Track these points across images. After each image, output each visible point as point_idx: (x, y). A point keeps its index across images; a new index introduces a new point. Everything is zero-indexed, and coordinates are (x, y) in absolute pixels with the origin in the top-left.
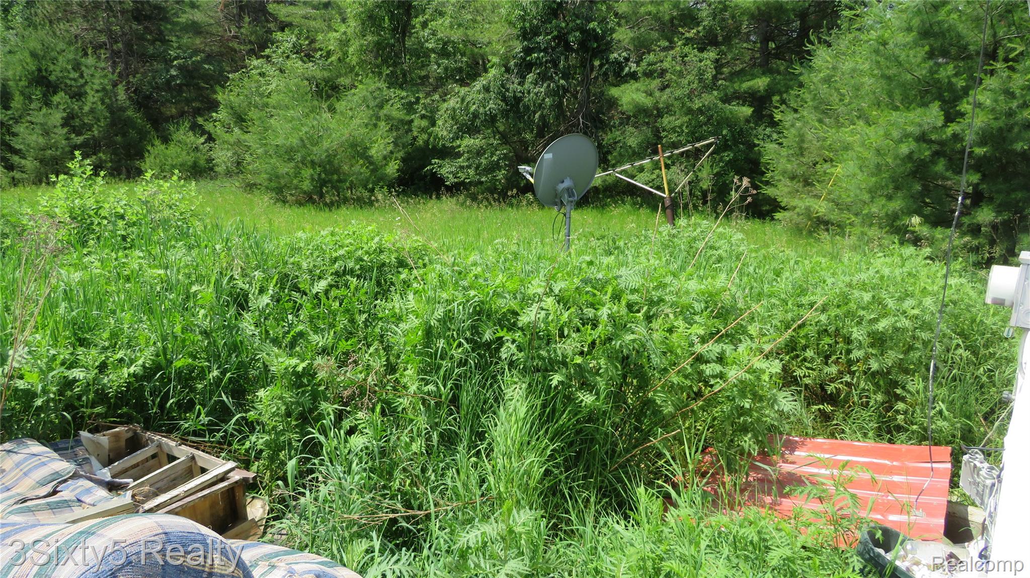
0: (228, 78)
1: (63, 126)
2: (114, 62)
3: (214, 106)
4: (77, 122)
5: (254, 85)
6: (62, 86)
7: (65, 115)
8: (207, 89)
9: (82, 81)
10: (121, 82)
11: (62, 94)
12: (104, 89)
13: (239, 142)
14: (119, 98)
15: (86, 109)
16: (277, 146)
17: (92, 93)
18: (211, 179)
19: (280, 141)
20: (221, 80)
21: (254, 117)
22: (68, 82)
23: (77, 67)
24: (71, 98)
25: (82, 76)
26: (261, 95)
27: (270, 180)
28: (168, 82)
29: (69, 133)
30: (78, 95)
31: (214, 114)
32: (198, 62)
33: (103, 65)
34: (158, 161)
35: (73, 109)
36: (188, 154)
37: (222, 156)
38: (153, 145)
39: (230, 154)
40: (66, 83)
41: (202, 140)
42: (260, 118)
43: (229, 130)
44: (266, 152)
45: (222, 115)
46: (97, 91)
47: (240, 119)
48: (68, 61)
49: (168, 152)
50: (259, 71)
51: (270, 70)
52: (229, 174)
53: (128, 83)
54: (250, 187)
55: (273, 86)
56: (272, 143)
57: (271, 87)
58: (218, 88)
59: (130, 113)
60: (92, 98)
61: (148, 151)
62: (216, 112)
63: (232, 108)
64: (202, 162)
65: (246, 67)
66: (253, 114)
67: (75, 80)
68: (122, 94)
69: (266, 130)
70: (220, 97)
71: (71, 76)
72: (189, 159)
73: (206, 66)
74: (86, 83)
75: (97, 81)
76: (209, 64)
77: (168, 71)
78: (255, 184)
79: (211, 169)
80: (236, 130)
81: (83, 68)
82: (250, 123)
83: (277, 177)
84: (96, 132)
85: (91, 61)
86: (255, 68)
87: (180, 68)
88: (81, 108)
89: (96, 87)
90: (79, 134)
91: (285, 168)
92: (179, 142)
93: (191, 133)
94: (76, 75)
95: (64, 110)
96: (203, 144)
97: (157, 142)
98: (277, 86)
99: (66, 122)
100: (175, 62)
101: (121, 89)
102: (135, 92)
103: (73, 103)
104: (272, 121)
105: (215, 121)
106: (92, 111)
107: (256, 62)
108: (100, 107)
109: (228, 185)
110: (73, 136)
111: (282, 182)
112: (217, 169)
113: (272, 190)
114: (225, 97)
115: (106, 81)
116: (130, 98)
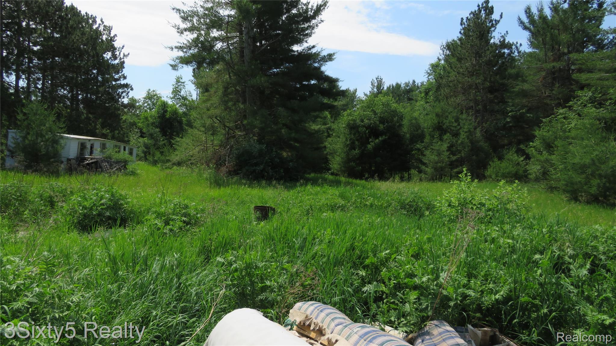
0: (542, 121)
1: (447, 151)
2: (476, 116)
3: (532, 138)
4: (454, 149)
5: (559, 125)
6: (449, 130)
7: (449, 145)
8: (527, 128)
9: (459, 127)
10: (479, 127)
11: (448, 134)
12: (470, 131)
13: (547, 160)
14: (477, 135)
15: (459, 142)
16: (574, 164)
17: (462, 133)
18: (525, 183)
19: (576, 161)
20: (537, 123)
21: (559, 145)
22: (452, 128)
23: (457, 120)
24: (453, 136)
25: (459, 125)
26: (564, 131)
27: (567, 185)
28: (505, 125)
29: (449, 154)
30: (456, 135)
31: (531, 143)
32: (523, 112)
33: (470, 118)
34: (495, 171)
35: (453, 142)
36: (513, 167)
37: (534, 168)
38: (493, 161)
39: (539, 167)
40: (451, 130)
41: (522, 159)
42: (563, 146)
43: (540, 153)
44: (565, 168)
45: (537, 143)
46: (466, 132)
47: (549, 147)
48: (453, 117)
49: (502, 165)
50: (563, 116)
51: (572, 115)
52: (537, 180)
53: (482, 127)
54: (552, 189)
55: (573, 125)
56: (571, 161)
57: (570, 126)
58: (536, 128)
59: (482, 143)
60: (463, 136)
61: (490, 165)
62: (533, 142)
63: (544, 140)
64: (521, 172)
65: (553, 114)
66: (558, 143)
67: (455, 127)
68: (478, 133)
69: (567, 153)
70: (537, 133)
71: (454, 125)
72: (513, 170)
73: (528, 115)
74: (461, 128)
75: (466, 127)
76: (530, 113)
77: (505, 119)
78: (556, 188)
79: (526, 176)
80: (544, 152)
81: (460, 120)
82: (555, 149)
83: (572, 184)
84: (463, 155)
85: (464, 116)
86: (561, 114)
87: (512, 117)
88: (457, 141)
89: (465, 130)
90: (454, 155)
91: (578, 178)
92: (508, 160)
93: (515, 155)
94: (456, 124)
95: (449, 143)
96: (522, 161)
97: (496, 160)
98: (576, 125)
99: (449, 149)
100: (510, 114)
101: (478, 131)
102: (485, 132)
103: (453, 139)
104: (570, 147)
105: (531, 147)
106: (462, 143)
107: (561, 111)
108: (466, 141)
109: (536, 186)
110: (451, 156)
111: (575, 187)
112: (530, 176)
113: (568, 192)
114: (540, 133)
115: (471, 127)
116: (482, 135)
